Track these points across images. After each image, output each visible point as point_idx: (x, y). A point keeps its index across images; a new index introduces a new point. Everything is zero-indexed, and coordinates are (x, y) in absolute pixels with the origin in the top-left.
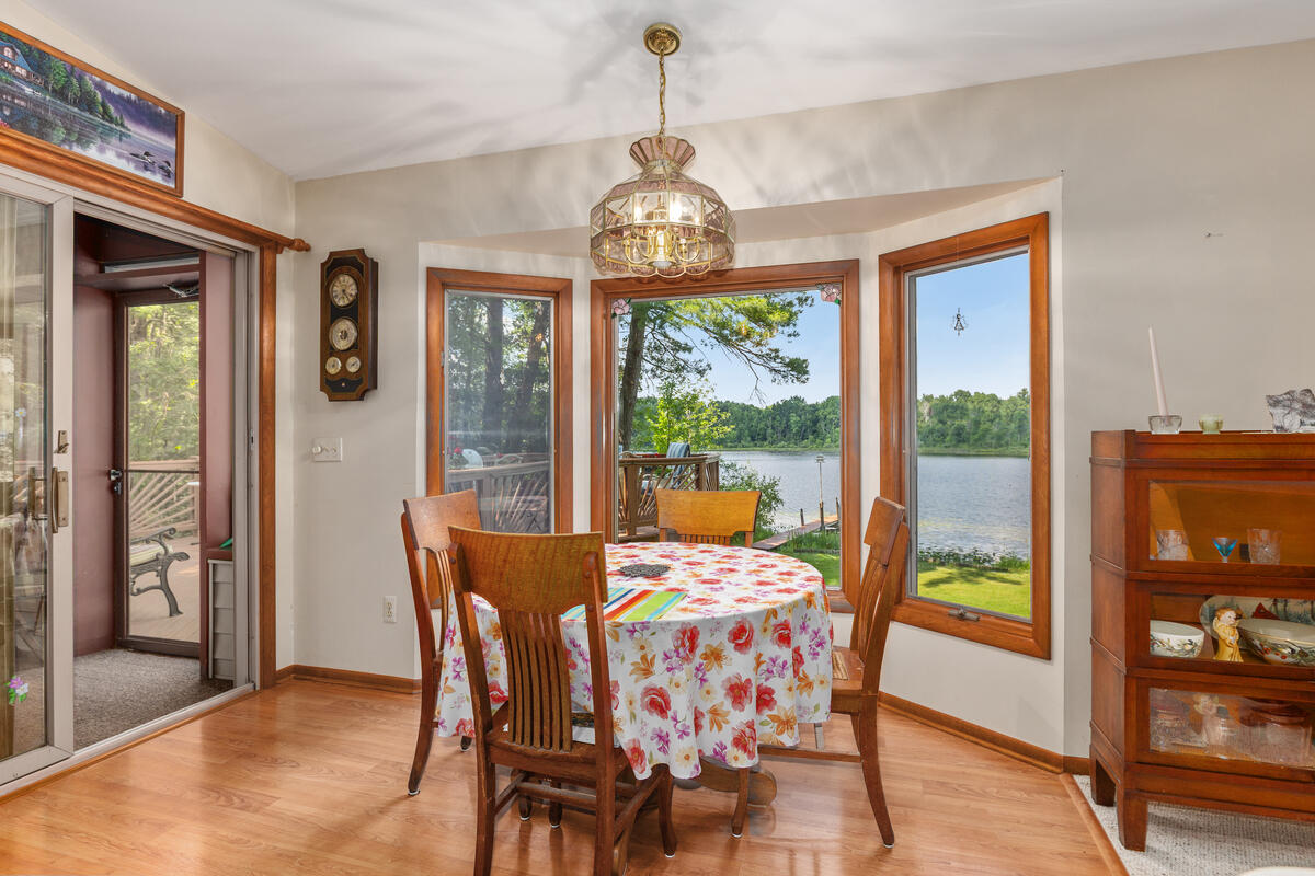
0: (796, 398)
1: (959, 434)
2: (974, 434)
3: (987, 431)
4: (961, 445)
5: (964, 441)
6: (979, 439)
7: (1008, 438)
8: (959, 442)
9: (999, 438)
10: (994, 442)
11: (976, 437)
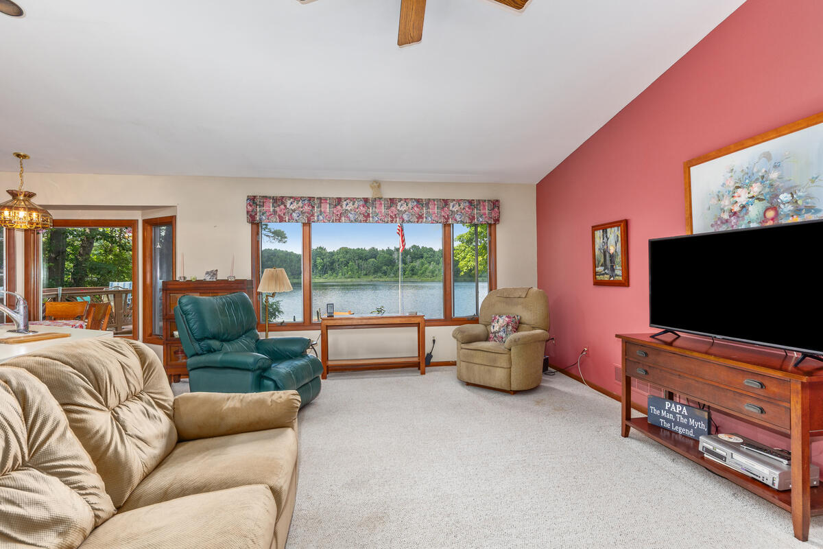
0: (320, 248)
1: (413, 270)
2: (421, 270)
3: (427, 268)
4: (414, 276)
5: (415, 275)
6: (423, 273)
7: (437, 272)
8: (413, 274)
9: (433, 272)
10: (430, 274)
11: (421, 272)
